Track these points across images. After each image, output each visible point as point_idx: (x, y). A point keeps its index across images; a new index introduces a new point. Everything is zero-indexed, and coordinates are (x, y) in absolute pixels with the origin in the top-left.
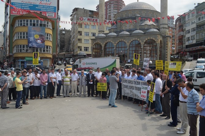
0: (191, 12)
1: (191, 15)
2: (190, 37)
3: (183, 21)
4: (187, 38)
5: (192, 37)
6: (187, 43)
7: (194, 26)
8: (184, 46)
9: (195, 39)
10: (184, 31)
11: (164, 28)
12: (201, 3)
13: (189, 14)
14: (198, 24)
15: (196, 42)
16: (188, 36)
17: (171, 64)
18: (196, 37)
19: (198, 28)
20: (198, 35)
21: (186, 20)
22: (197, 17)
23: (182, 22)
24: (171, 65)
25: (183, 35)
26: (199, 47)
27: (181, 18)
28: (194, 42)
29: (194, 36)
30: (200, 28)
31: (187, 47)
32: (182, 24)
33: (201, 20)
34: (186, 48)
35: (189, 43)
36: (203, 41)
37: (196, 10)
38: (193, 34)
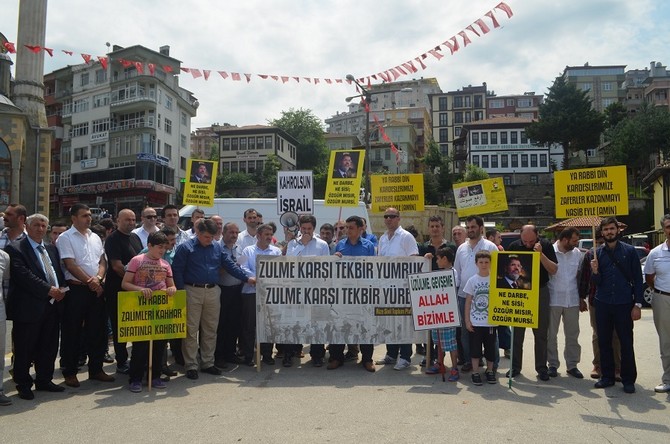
0: (92, 67)
1: (92, 77)
2: (86, 148)
3: (60, 90)
4: (76, 150)
5: (93, 147)
6: (76, 168)
7: (104, 113)
8: (65, 175)
9: (107, 154)
10: (62, 126)
11: (30, 97)
12: (125, 47)
13: (85, 73)
14: (118, 110)
15: (111, 166)
16: (78, 142)
17: (462, 191)
18: (110, 150)
19: (116, 121)
20: (116, 143)
21: (75, 90)
22: (113, 86)
23: (57, 93)
24: (462, 196)
25: (61, 140)
26: (120, 184)
27: (54, 81)
28: (104, 165)
29: (104, 145)
30: (122, 124)
31: (77, 179)
32: (58, 101)
33: (127, 100)
34: (74, 183)
35: (84, 168)
36: (132, 163)
37: (112, 63)
38: (100, 140)
